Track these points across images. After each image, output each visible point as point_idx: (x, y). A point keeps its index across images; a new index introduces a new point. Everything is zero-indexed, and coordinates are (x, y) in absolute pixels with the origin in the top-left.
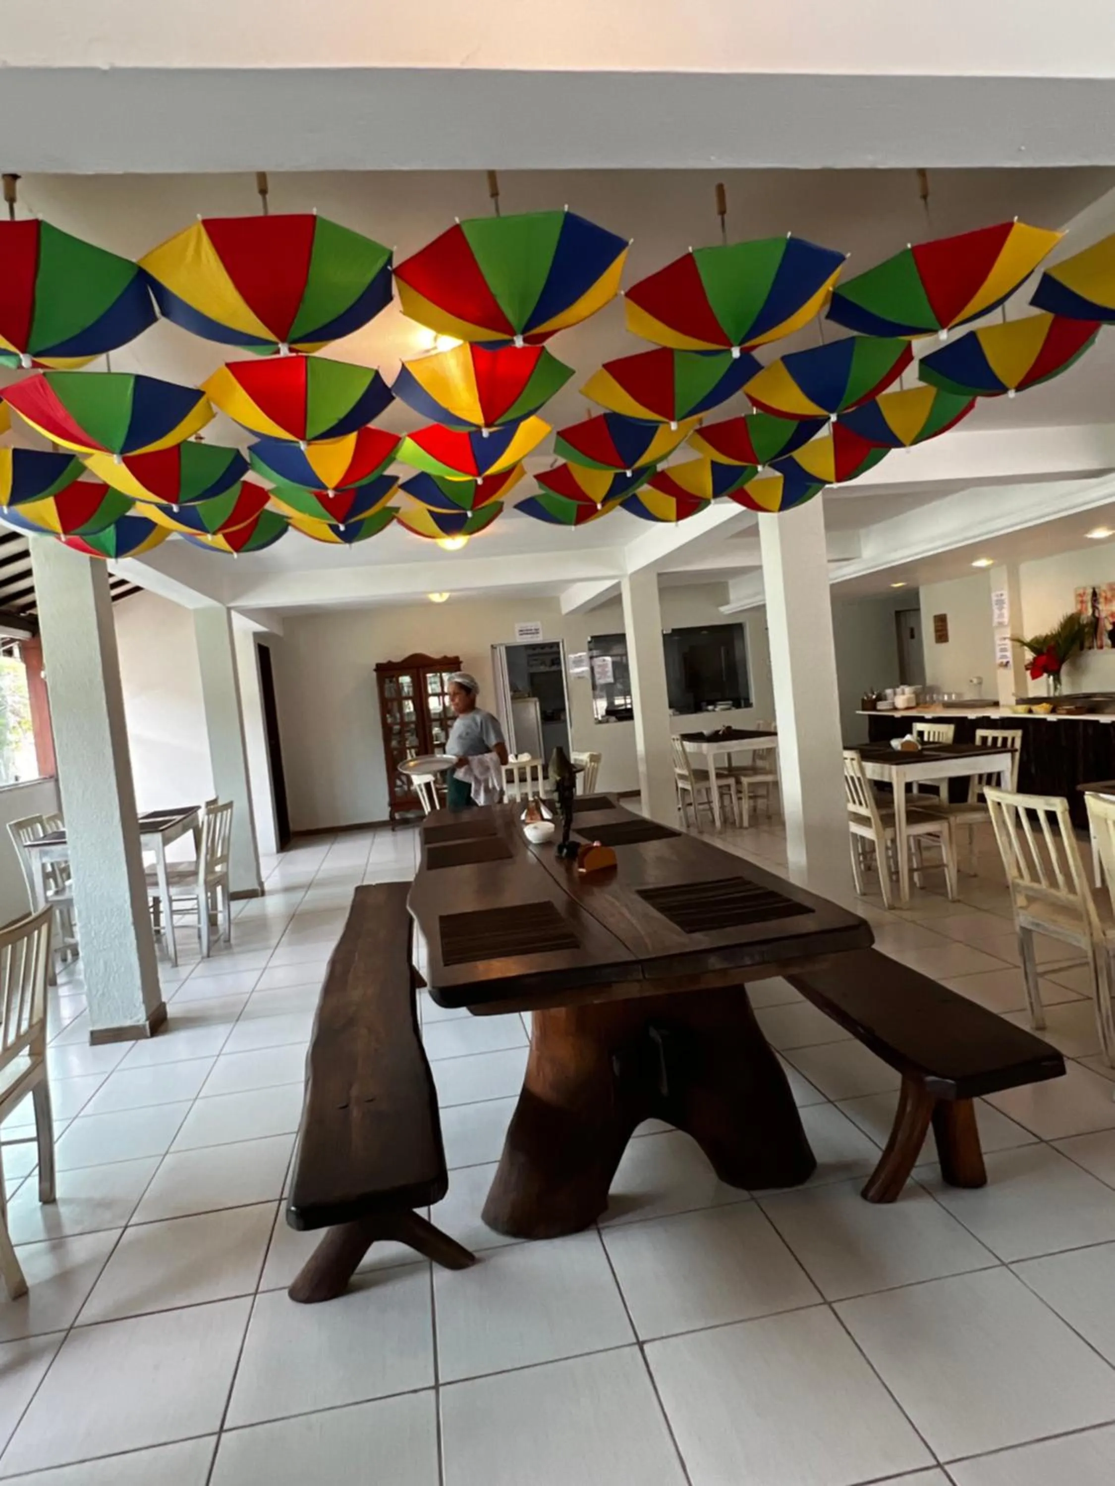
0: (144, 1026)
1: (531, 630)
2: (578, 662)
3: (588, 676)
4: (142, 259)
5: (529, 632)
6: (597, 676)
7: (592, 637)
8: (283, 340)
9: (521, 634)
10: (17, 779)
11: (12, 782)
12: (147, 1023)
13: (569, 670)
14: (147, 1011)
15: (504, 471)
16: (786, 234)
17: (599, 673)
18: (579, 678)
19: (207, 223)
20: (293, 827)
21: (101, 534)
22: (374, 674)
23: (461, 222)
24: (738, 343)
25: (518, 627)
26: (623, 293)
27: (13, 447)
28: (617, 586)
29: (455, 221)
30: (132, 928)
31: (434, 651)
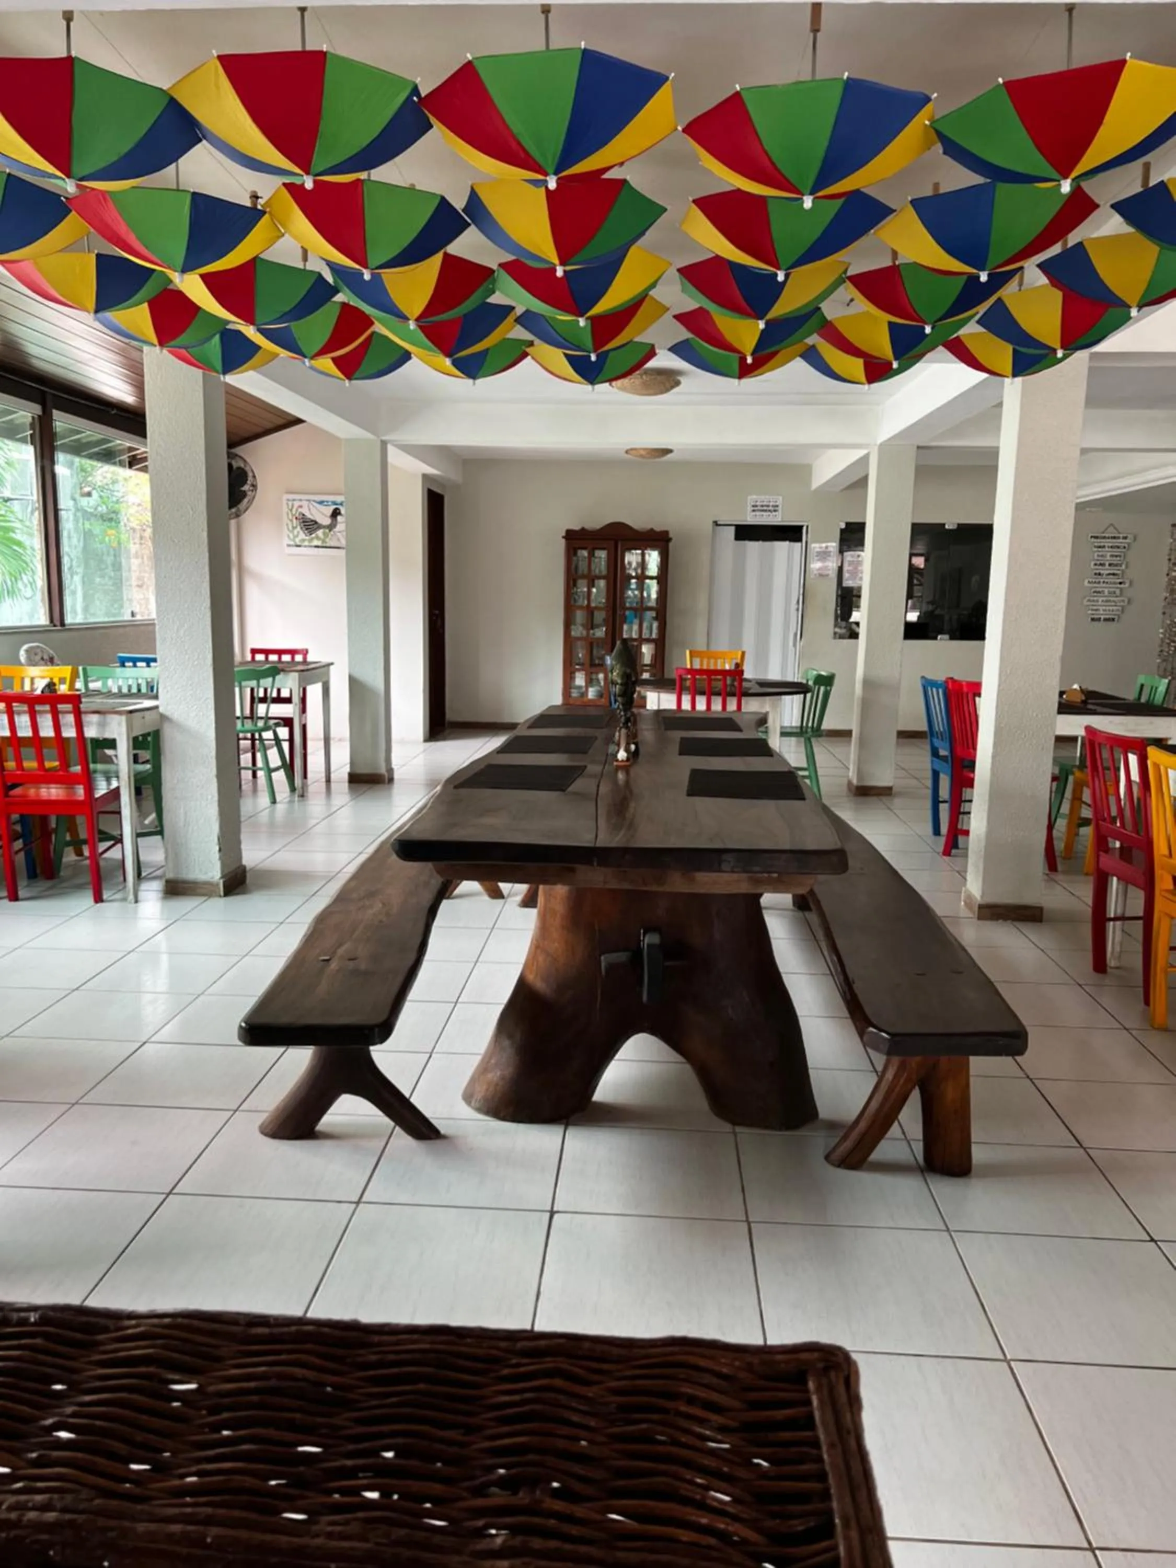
0: (218, 885)
1: (768, 506)
2: (823, 555)
3: (833, 575)
4: (170, 88)
5: (765, 508)
6: (846, 575)
7: (847, 524)
8: (308, 173)
9: (754, 511)
10: (133, 614)
11: (127, 617)
12: (221, 882)
13: (810, 563)
14: (222, 871)
15: (619, 309)
16: (843, 75)
17: (848, 571)
18: (821, 575)
19: (221, 58)
20: (450, 716)
21: (206, 345)
22: (563, 542)
23: (473, 58)
24: (808, 191)
25: (752, 498)
26: (680, 128)
27: (96, 252)
28: (865, 460)
29: (467, 58)
30: (215, 780)
31: (638, 521)
